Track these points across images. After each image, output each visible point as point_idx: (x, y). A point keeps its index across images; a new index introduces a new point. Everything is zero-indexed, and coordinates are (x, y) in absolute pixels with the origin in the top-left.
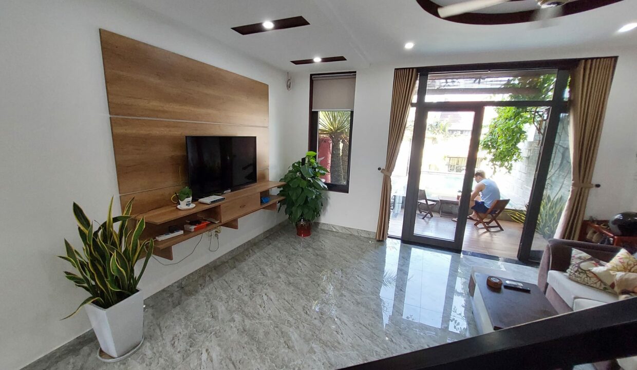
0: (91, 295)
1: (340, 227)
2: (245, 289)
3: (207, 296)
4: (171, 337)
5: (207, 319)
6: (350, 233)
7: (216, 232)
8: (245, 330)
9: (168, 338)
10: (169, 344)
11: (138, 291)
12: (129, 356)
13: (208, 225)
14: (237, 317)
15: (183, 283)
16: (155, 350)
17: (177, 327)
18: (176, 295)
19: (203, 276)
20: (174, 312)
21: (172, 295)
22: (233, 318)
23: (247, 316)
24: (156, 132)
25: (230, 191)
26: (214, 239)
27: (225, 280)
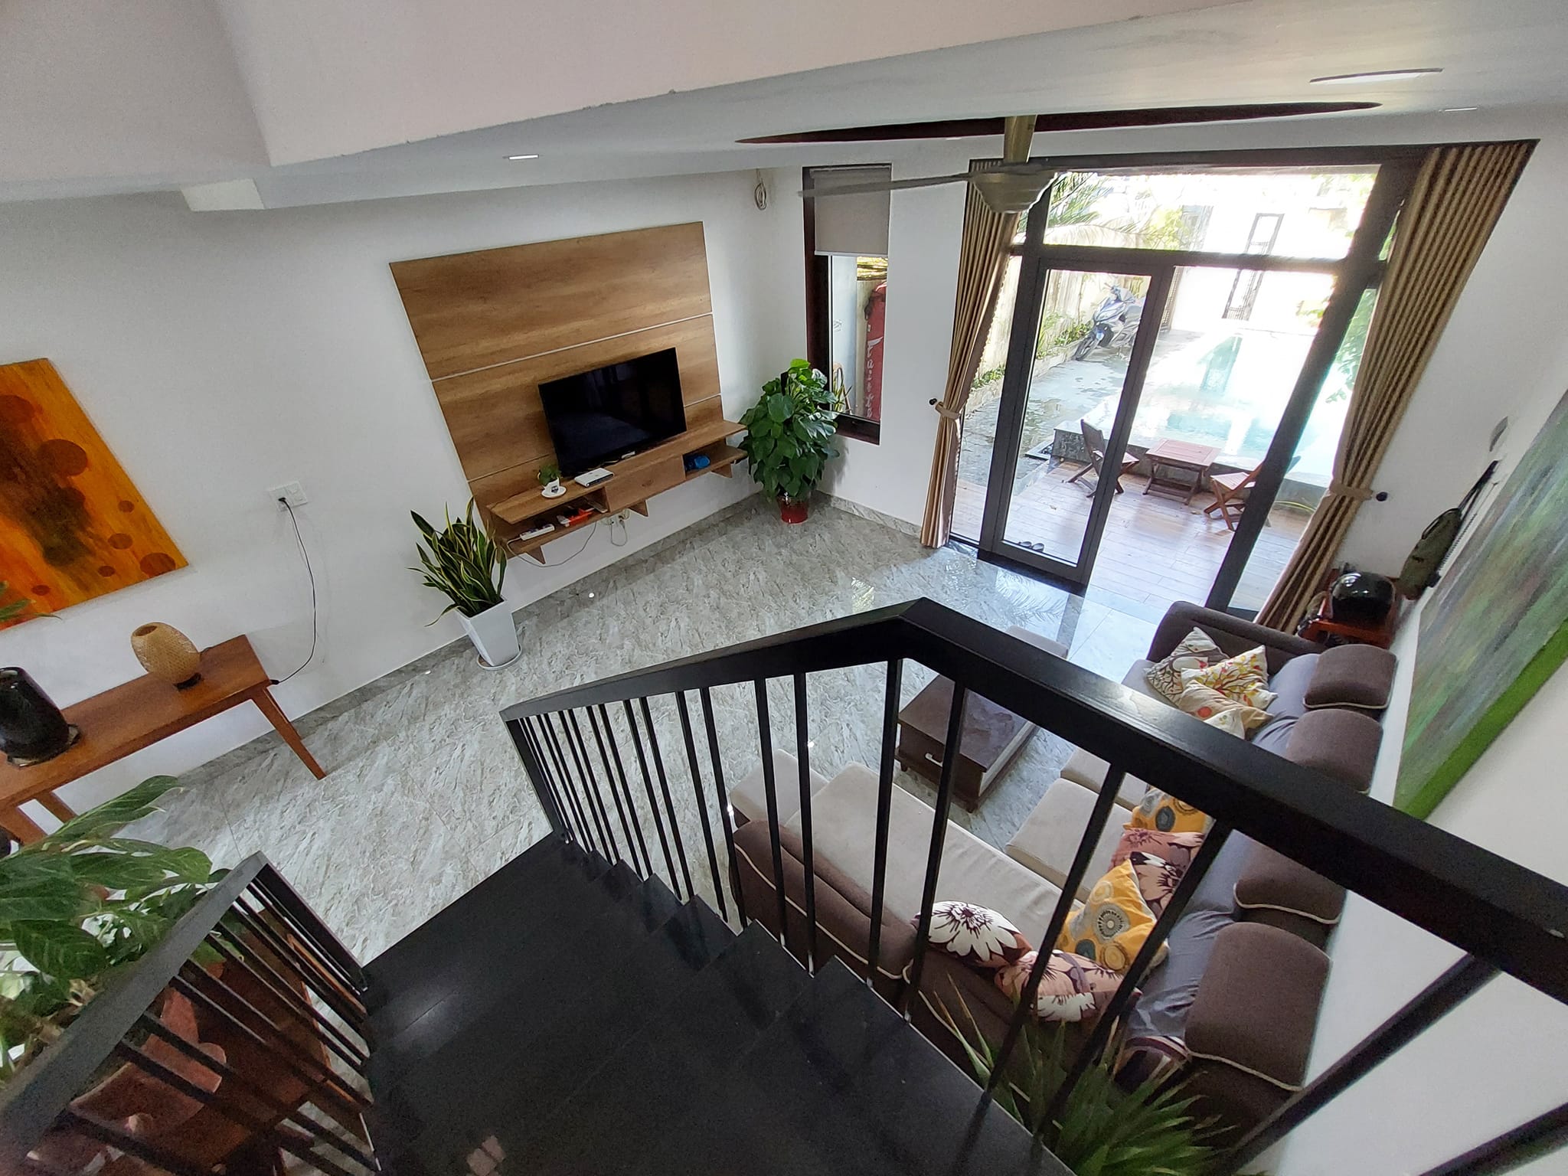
0: (454, 603)
1: (866, 509)
2: (653, 609)
3: (603, 610)
4: (550, 654)
5: (594, 641)
6: (882, 523)
7: (620, 517)
8: (630, 662)
9: (547, 654)
10: (545, 662)
11: (502, 601)
12: (506, 667)
13: (590, 517)
14: (628, 644)
15: (578, 589)
16: (531, 666)
17: (559, 645)
18: (568, 602)
19: (607, 581)
20: (559, 625)
21: (562, 602)
22: (623, 645)
23: (640, 646)
24: (497, 385)
25: (633, 453)
26: (617, 529)
27: (632, 590)
